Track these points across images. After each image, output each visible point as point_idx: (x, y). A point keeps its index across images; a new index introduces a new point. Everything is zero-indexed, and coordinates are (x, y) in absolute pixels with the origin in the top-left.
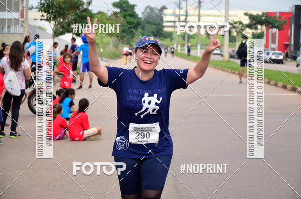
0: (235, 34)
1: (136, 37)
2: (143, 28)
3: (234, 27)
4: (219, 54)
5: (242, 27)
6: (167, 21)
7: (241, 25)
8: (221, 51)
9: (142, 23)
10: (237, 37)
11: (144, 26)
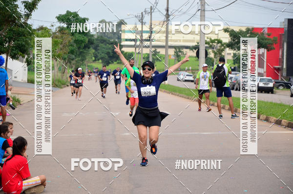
0: (212, 55)
1: (87, 60)
2: (96, 49)
3: (211, 47)
4: (192, 81)
5: (220, 47)
6: (127, 40)
7: (219, 44)
8: (195, 77)
9: (95, 42)
10: (215, 59)
11: (98, 46)
